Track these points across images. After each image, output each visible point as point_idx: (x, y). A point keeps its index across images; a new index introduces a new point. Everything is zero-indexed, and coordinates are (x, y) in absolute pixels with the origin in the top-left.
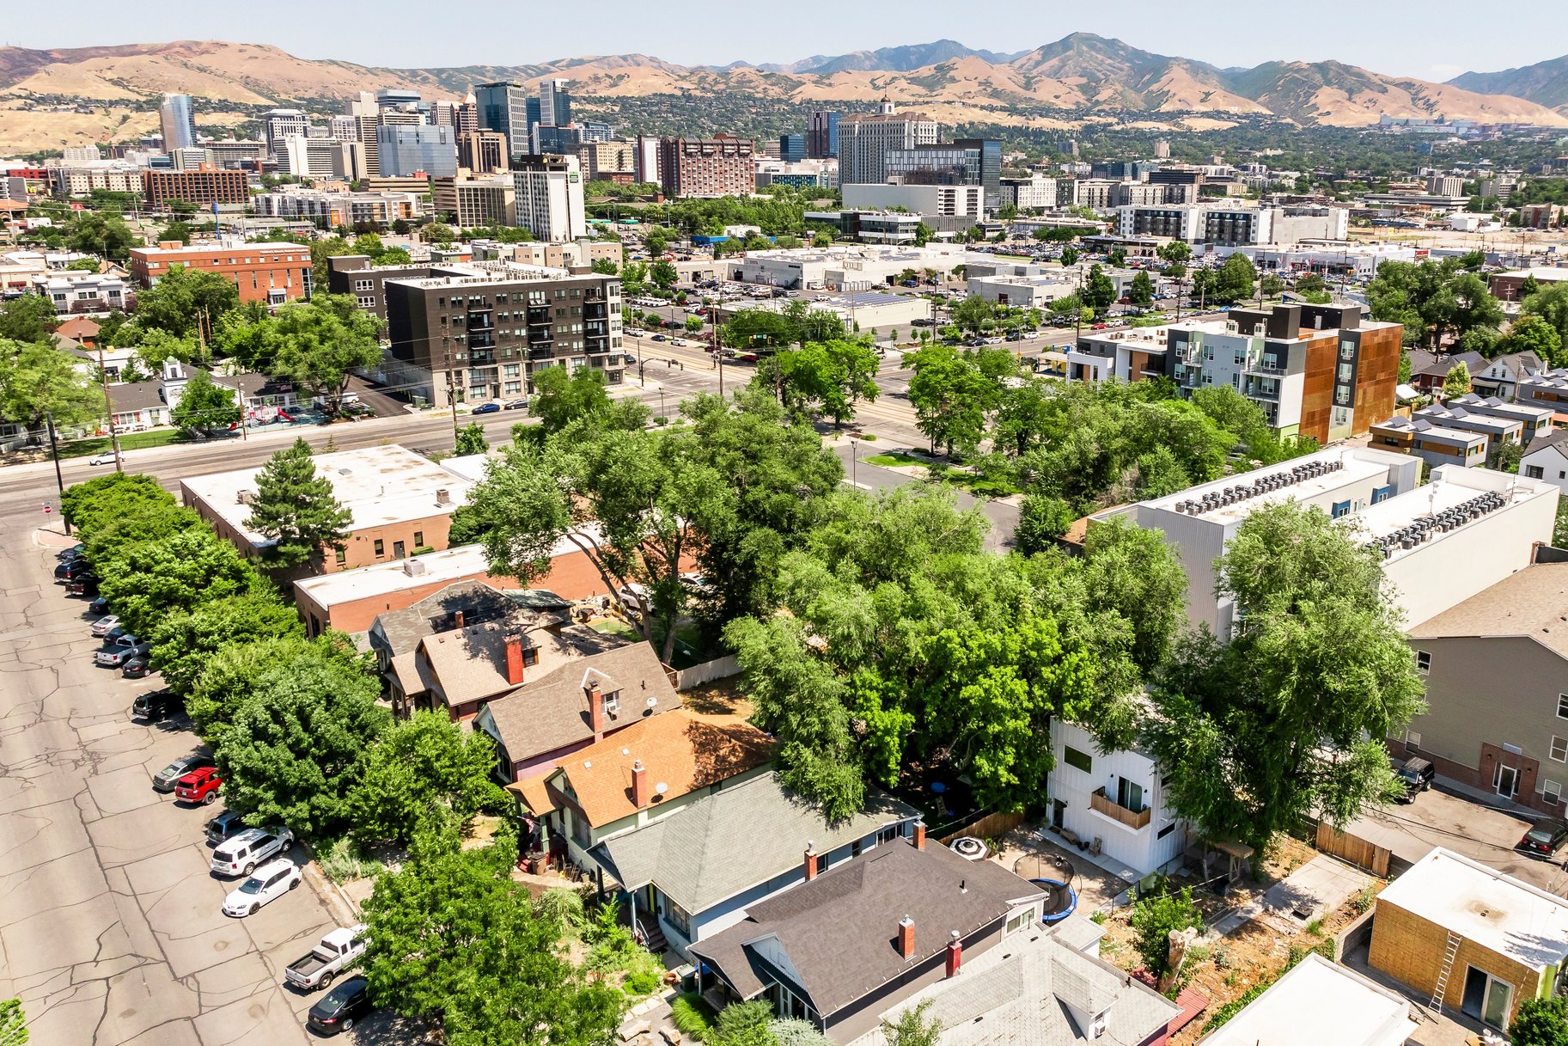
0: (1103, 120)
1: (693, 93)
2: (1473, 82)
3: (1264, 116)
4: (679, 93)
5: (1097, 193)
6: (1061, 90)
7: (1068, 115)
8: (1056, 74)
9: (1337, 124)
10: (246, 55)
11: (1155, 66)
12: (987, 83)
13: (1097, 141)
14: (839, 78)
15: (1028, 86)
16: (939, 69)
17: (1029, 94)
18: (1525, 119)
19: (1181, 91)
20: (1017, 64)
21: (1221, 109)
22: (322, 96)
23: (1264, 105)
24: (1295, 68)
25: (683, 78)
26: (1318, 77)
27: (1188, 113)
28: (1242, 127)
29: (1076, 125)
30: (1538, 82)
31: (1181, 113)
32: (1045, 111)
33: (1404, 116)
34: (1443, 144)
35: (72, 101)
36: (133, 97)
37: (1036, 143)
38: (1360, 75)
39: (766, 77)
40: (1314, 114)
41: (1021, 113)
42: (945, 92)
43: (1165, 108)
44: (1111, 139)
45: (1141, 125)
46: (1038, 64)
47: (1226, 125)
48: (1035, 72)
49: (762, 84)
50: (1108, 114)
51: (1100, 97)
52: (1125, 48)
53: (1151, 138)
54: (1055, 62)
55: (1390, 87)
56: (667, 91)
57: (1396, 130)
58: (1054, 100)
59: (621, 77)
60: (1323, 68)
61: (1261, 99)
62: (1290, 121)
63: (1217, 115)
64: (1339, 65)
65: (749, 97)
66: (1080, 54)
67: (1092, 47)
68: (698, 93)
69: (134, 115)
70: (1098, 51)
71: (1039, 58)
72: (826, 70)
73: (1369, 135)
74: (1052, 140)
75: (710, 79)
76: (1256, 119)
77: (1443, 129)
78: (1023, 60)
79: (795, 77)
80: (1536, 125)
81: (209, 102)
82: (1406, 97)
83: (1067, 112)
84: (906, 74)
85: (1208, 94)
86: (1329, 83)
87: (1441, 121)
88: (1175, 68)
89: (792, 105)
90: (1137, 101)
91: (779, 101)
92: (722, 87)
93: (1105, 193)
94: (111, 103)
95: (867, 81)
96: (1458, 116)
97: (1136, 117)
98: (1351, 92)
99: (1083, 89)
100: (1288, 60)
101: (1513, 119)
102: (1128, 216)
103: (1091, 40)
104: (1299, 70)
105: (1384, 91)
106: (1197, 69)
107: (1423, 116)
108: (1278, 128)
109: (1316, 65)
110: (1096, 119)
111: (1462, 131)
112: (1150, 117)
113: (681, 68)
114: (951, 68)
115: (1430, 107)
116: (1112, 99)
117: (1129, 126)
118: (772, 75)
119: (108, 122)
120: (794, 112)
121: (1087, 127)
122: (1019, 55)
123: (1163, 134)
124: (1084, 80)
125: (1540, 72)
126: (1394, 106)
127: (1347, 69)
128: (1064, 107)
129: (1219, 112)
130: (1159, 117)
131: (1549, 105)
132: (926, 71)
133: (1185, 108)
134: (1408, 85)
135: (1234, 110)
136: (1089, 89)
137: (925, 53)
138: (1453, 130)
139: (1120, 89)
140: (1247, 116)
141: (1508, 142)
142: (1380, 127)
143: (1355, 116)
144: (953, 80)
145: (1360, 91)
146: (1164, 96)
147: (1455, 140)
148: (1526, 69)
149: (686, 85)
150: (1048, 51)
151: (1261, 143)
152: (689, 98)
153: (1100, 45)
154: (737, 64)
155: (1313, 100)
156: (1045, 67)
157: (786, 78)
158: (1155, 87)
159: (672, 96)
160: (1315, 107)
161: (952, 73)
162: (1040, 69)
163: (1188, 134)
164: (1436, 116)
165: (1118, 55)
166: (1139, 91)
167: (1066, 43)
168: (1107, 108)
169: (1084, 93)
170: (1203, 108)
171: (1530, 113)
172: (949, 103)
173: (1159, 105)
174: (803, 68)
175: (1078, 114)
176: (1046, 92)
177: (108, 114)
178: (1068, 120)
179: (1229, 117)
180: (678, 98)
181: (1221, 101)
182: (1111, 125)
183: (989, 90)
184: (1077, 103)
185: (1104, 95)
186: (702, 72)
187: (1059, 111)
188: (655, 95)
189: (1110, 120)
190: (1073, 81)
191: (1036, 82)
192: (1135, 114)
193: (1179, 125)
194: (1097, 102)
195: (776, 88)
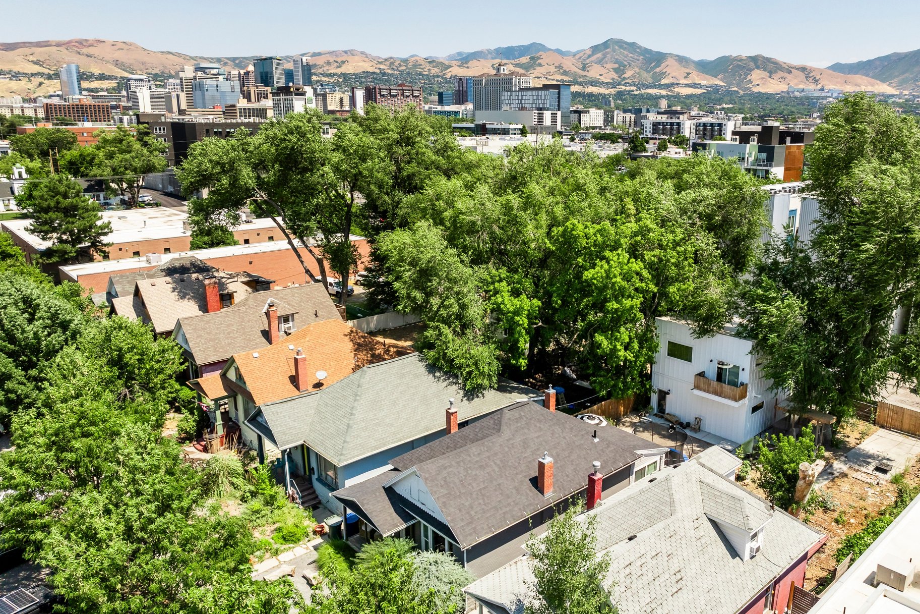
0: (628, 88)
1: (387, 71)
2: (838, 68)
3: (721, 86)
4: (378, 71)
5: (628, 119)
6: (603, 71)
7: (607, 85)
8: (600, 62)
9: (763, 91)
10: (116, 48)
11: (655, 59)
12: (560, 67)
13: (625, 100)
14: (473, 63)
15: (584, 68)
16: (532, 58)
17: (584, 73)
18: (870, 88)
19: (673, 72)
20: (577, 57)
21: (697, 82)
22: (163, 72)
23: (721, 80)
24: (738, 59)
25: (381, 63)
26: (752, 64)
27: (677, 84)
28: (708, 92)
29: (613, 91)
30: (876, 68)
31: (673, 84)
32: (594, 83)
33: (801, 86)
34: (824, 102)
35: (8, 73)
36: (46, 71)
37: (589, 101)
38: (775, 63)
39: (430, 62)
40: (750, 85)
41: (580, 84)
42: (536, 72)
43: (664, 81)
44: (633, 99)
45: (650, 91)
46: (589, 56)
47: (699, 91)
48: (588, 61)
49: (428, 66)
50: (631, 85)
51: (626, 76)
52: (640, 47)
53: (659, 97)
54: (599, 55)
55: (793, 70)
56: (371, 70)
57: (797, 94)
58: (599, 77)
59: (343, 62)
60: (754, 59)
61: (720, 77)
62: (736, 89)
63: (694, 85)
64: (764, 57)
65: (420, 74)
66: (614, 51)
67: (621, 47)
68: (389, 71)
69: (46, 81)
70: (625, 49)
71: (590, 53)
72: (465, 60)
73: (782, 97)
74: (599, 99)
75: (396, 64)
76: (716, 88)
77: (823, 94)
78: (581, 54)
79: (447, 63)
80: (876, 92)
81: (93, 75)
82: (802, 75)
83: (607, 83)
84: (512, 61)
85: (688, 74)
86: (758, 68)
87: (822, 89)
88: (669, 59)
89: (446, 78)
90: (648, 78)
91: (438, 76)
92: (404, 68)
93: (633, 120)
94: (32, 75)
95: (490, 66)
96: (832, 87)
97: (647, 87)
98: (771, 73)
99: (616, 71)
100: (734, 55)
101: (863, 88)
103: (620, 43)
104: (741, 60)
105: (790, 72)
106: (682, 60)
107: (812, 87)
108: (729, 93)
109: (750, 57)
110: (624, 88)
111: (835, 95)
112: (655, 87)
113: (379, 58)
114: (539, 58)
115: (816, 81)
116: (633, 76)
117: (643, 92)
118: (433, 61)
119: (30, 86)
120: (446, 82)
121: (619, 92)
122: (578, 52)
123: (663, 97)
124: (617, 66)
125: (878, 63)
126: (796, 81)
127: (768, 60)
128: (605, 81)
130: (661, 87)
131: (883, 81)
132: (524, 60)
133: (675, 81)
134: (803, 69)
135: (703, 83)
136: (620, 71)
137: (523, 50)
138: (829, 94)
139: (637, 70)
140: (711, 86)
142: (788, 93)
143: (773, 86)
144: (540, 65)
145: (776, 72)
146: (663, 74)
147: (831, 99)
148: (869, 61)
149: (382, 67)
150: (595, 49)
151: (720, 101)
152: (384, 74)
153: (625, 46)
154: (412, 56)
155: (749, 77)
156: (594, 58)
157: (442, 63)
158: (658, 70)
159: (374, 73)
160: (750, 81)
161: (540, 61)
162: (591, 59)
163: (678, 96)
164: (819, 87)
165: (636, 52)
166: (648, 72)
167: (606, 45)
168: (630, 81)
169: (616, 73)
170: (686, 82)
171: (872, 85)
172: (538, 78)
173: (660, 80)
174: (451, 58)
175: (614, 85)
176: (594, 72)
177: (30, 81)
178: (608, 88)
179: (701, 87)
180: (377, 74)
181: (696, 78)
182: (633, 91)
183: (561, 71)
184: (613, 79)
185: (628, 74)
186: (392, 60)
187: (603, 83)
188: (364, 72)
189: (632, 88)
190: (610, 66)
191: (589, 67)
192: (646, 85)
193: (672, 91)
194: (624, 78)
195: (435, 69)
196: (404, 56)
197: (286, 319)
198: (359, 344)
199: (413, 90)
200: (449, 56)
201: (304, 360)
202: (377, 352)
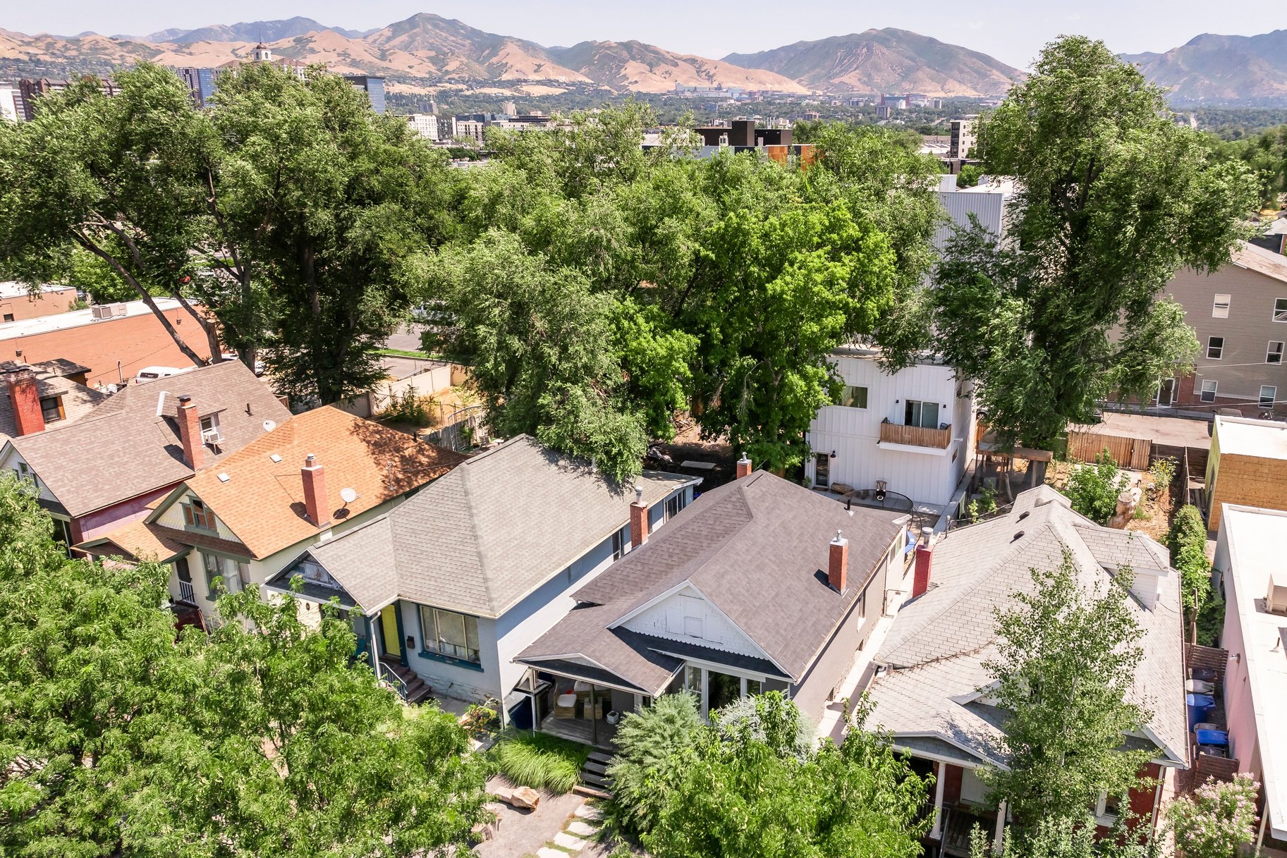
0: (454, 87)
1: (42, 58)
2: (734, 59)
3: (587, 84)
4: (26, 58)
5: (472, 129)
6: (414, 62)
7: (422, 82)
8: (406, 47)
9: (644, 91)
11: (488, 45)
12: (345, 54)
13: (452, 103)
14: (198, 47)
15: (383, 57)
16: (298, 41)
17: (385, 64)
18: (776, 87)
19: (518, 64)
20: (370, 39)
21: (552, 78)
23: (586, 75)
24: (604, 46)
25: (29, 44)
26: (625, 53)
27: (525, 81)
28: (570, 93)
29: (432, 91)
30: (781, 61)
31: (519, 81)
32: (402, 79)
33: (693, 84)
34: (725, 105)
37: (398, 105)
38: (656, 52)
39: (121, 44)
40: (626, 83)
43: (505, 77)
44: (465, 102)
45: (487, 90)
46: (389, 39)
47: (557, 91)
48: (387, 46)
49: (119, 52)
50: (457, 82)
51: (449, 68)
52: (464, 27)
53: (500, 100)
54: (404, 38)
55: (680, 62)
56: (11, 55)
57: (688, 94)
58: (408, 70)
60: (628, 46)
61: (583, 70)
62: (607, 88)
63: (549, 83)
64: (639, 44)
65: (106, 63)
66: (426, 31)
67: (436, 26)
68: (47, 58)
70: (442, 29)
71: (390, 34)
72: (184, 41)
73: (670, 99)
74: (412, 103)
75: (59, 45)
76: (581, 87)
77: (722, 95)
78: (376, 36)
79: (152, 46)
80: (785, 92)
82: (691, 70)
83: (422, 79)
84: (267, 45)
85: (539, 66)
86: (634, 58)
87: (719, 88)
88: (510, 44)
90: (481, 72)
92: (74, 53)
93: (480, 130)
95: (229, 51)
96: (731, 85)
97: (483, 84)
98: (651, 65)
99: (433, 60)
100: (600, 40)
101: (769, 87)
103: (434, 20)
104: (610, 48)
105: (676, 65)
106: (528, 47)
107: (706, 85)
108: (599, 93)
109: (621, 44)
110: (448, 85)
111: (736, 96)
112: (494, 85)
113: (22, 35)
114: (309, 41)
115: (710, 77)
116: (459, 70)
117: (478, 91)
118: (128, 43)
121: (441, 92)
122: (371, 33)
123: (507, 99)
124: (433, 54)
125: (782, 54)
126: (685, 77)
127: (646, 47)
128: (419, 75)
129: (550, 81)
130: (502, 84)
131: (792, 77)
132: (286, 43)
133: (522, 77)
134: (692, 61)
135: (562, 79)
136: (439, 60)
137: (282, 28)
138: (729, 95)
139: (465, 60)
140: (573, 84)
141: (770, 103)
142: (677, 93)
143: (657, 84)
144: (313, 51)
145: (658, 65)
146: (503, 67)
147: (732, 101)
148: (772, 51)
149: (32, 50)
150: (397, 28)
151: (588, 104)
152: (38, 62)
153: (442, 24)
154: (86, 34)
155: (623, 72)
156: (397, 41)
157: (143, 46)
158: (494, 60)
159: (18, 60)
160: (625, 77)
161: (311, 45)
162: (392, 43)
163: (528, 98)
164: (715, 85)
165: (459, 33)
166: (482, 63)
167: (412, 22)
168: (456, 76)
169: (434, 64)
170: (537, 78)
171: (779, 83)
173: (500, 75)
174: (156, 37)
175: (433, 81)
176: (400, 62)
178: (424, 86)
179: (559, 85)
180: (24, 62)
181: (551, 72)
182: (461, 90)
183: (348, 60)
184: (430, 73)
185: (452, 66)
186: (49, 40)
187: (415, 79)
189: (461, 86)
190: (423, 53)
191: (391, 54)
192: (481, 82)
193: (519, 91)
194: (447, 72)
195: (133, 55)
196: (72, 33)
197: (206, 423)
198: (376, 444)
200: (153, 35)
201: (321, 472)
202: (407, 453)
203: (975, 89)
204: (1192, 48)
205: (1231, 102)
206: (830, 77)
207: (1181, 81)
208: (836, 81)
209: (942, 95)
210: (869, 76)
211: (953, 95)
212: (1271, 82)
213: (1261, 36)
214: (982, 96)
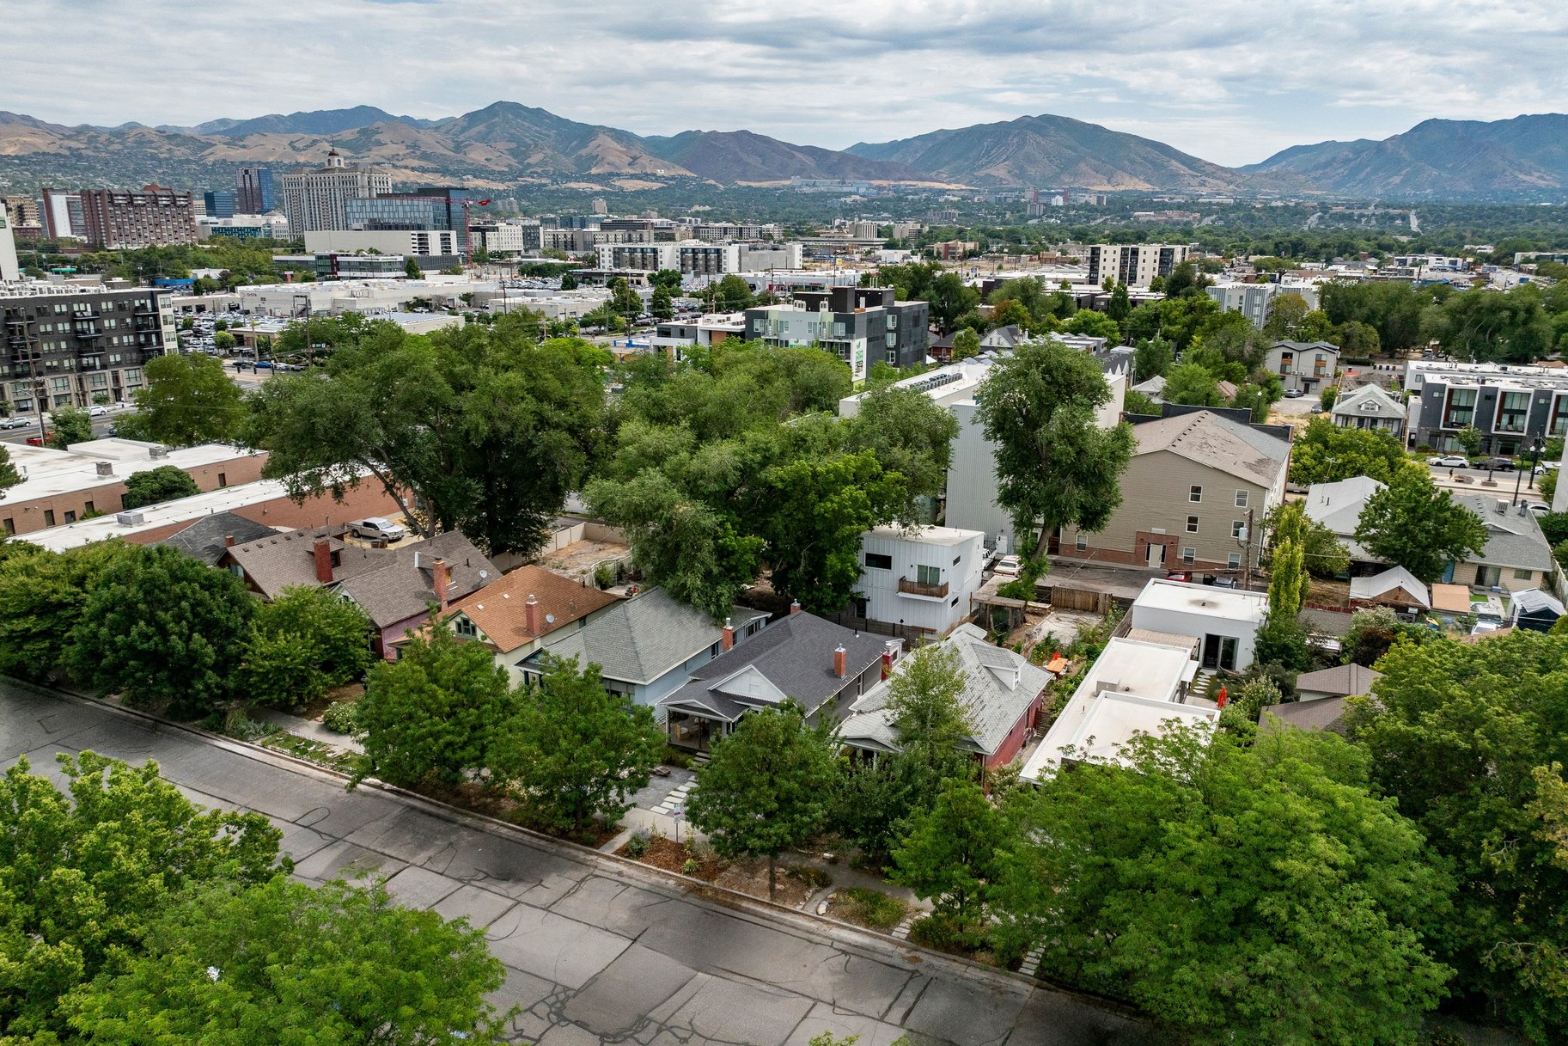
0: (536, 181)
1: (84, 152)
2: (862, 149)
3: (689, 178)
4: (67, 153)
6: (491, 153)
7: (501, 176)
8: (484, 138)
9: (755, 184)
11: (577, 135)
12: (414, 146)
13: (535, 200)
14: (251, 140)
15: (458, 148)
16: (363, 132)
17: (460, 156)
19: (609, 156)
20: (443, 130)
21: (649, 171)
23: (687, 168)
24: (710, 136)
25: (69, 137)
26: (734, 144)
27: (618, 175)
28: (670, 187)
29: (512, 186)
30: (916, 152)
31: (611, 175)
32: (478, 173)
34: (849, 200)
38: (770, 143)
39: (169, 137)
40: (734, 177)
41: (453, 174)
42: (372, 154)
43: (594, 171)
44: (548, 198)
45: (573, 185)
46: (464, 130)
47: (656, 186)
48: (462, 138)
49: (165, 144)
50: (540, 176)
51: (532, 160)
52: (550, 116)
53: (589, 198)
54: (481, 128)
55: (795, 153)
56: (52, 149)
57: (806, 191)
58: (486, 163)
60: (737, 136)
61: (684, 163)
62: (712, 182)
64: (751, 134)
65: (153, 157)
66: (507, 122)
67: (518, 116)
68: (90, 153)
70: (524, 119)
71: (465, 124)
72: (238, 132)
73: (785, 194)
75: (102, 139)
76: (682, 180)
77: (845, 190)
78: (450, 126)
79: (202, 139)
80: (921, 185)
82: (810, 162)
83: (500, 173)
84: (328, 137)
85: (635, 158)
86: (743, 150)
87: (843, 183)
88: (601, 135)
89: (205, 165)
90: (567, 163)
91: (188, 161)
92: (119, 147)
95: (285, 144)
96: (856, 179)
97: (568, 178)
98: (763, 157)
99: (513, 153)
100: (705, 130)
102: (606, 253)
103: (516, 109)
104: (717, 138)
105: (791, 156)
106: (621, 137)
107: (827, 179)
108: (705, 189)
109: (730, 134)
110: (530, 180)
111: (862, 192)
112: (582, 179)
113: (63, 127)
114: (375, 132)
115: (832, 171)
116: (543, 163)
117: (563, 186)
118: (176, 136)
120: (207, 172)
121: (521, 186)
122: (443, 122)
123: (597, 193)
124: (514, 145)
125: (918, 143)
127: (758, 138)
128: (497, 169)
129: (647, 174)
130: (591, 178)
131: (928, 170)
132: (348, 134)
133: (615, 171)
134: (811, 151)
135: (660, 172)
136: (520, 153)
137: (345, 118)
138: (853, 191)
139: (550, 152)
140: (673, 178)
141: (901, 198)
142: (793, 189)
144: (379, 143)
145: (771, 156)
146: (593, 159)
147: (858, 197)
148: (906, 141)
149: (74, 144)
150: (473, 118)
151: (689, 201)
152: (80, 157)
153: (525, 114)
154: (131, 125)
156: (473, 131)
157: (192, 139)
158: (583, 152)
159: (58, 155)
161: (377, 137)
162: (467, 134)
163: (622, 193)
164: (838, 179)
165: (544, 124)
166: (567, 155)
167: (490, 111)
168: (539, 170)
169: (515, 156)
170: (631, 171)
172: (378, 164)
173: (589, 168)
174: (207, 128)
175: (514, 175)
176: (477, 155)
178: (503, 181)
179: (657, 178)
180: (65, 157)
181: (647, 163)
182: (545, 185)
183: (418, 153)
184: (509, 166)
185: (535, 158)
186: (92, 133)
187: (493, 172)
188: (35, 153)
189: (544, 181)
190: (502, 145)
191: (466, 146)
192: (567, 176)
193: (611, 186)
194: (529, 165)
195: (182, 149)
196: (116, 123)
199: (174, 196)
200: (202, 126)
203: (1149, 181)
204: (1416, 135)
205: (1464, 195)
206: (974, 170)
207: (1404, 172)
208: (982, 173)
209: (1109, 188)
210: (1021, 168)
211: (1122, 188)
212: (1516, 173)
213: (1504, 121)
214: (1157, 189)
